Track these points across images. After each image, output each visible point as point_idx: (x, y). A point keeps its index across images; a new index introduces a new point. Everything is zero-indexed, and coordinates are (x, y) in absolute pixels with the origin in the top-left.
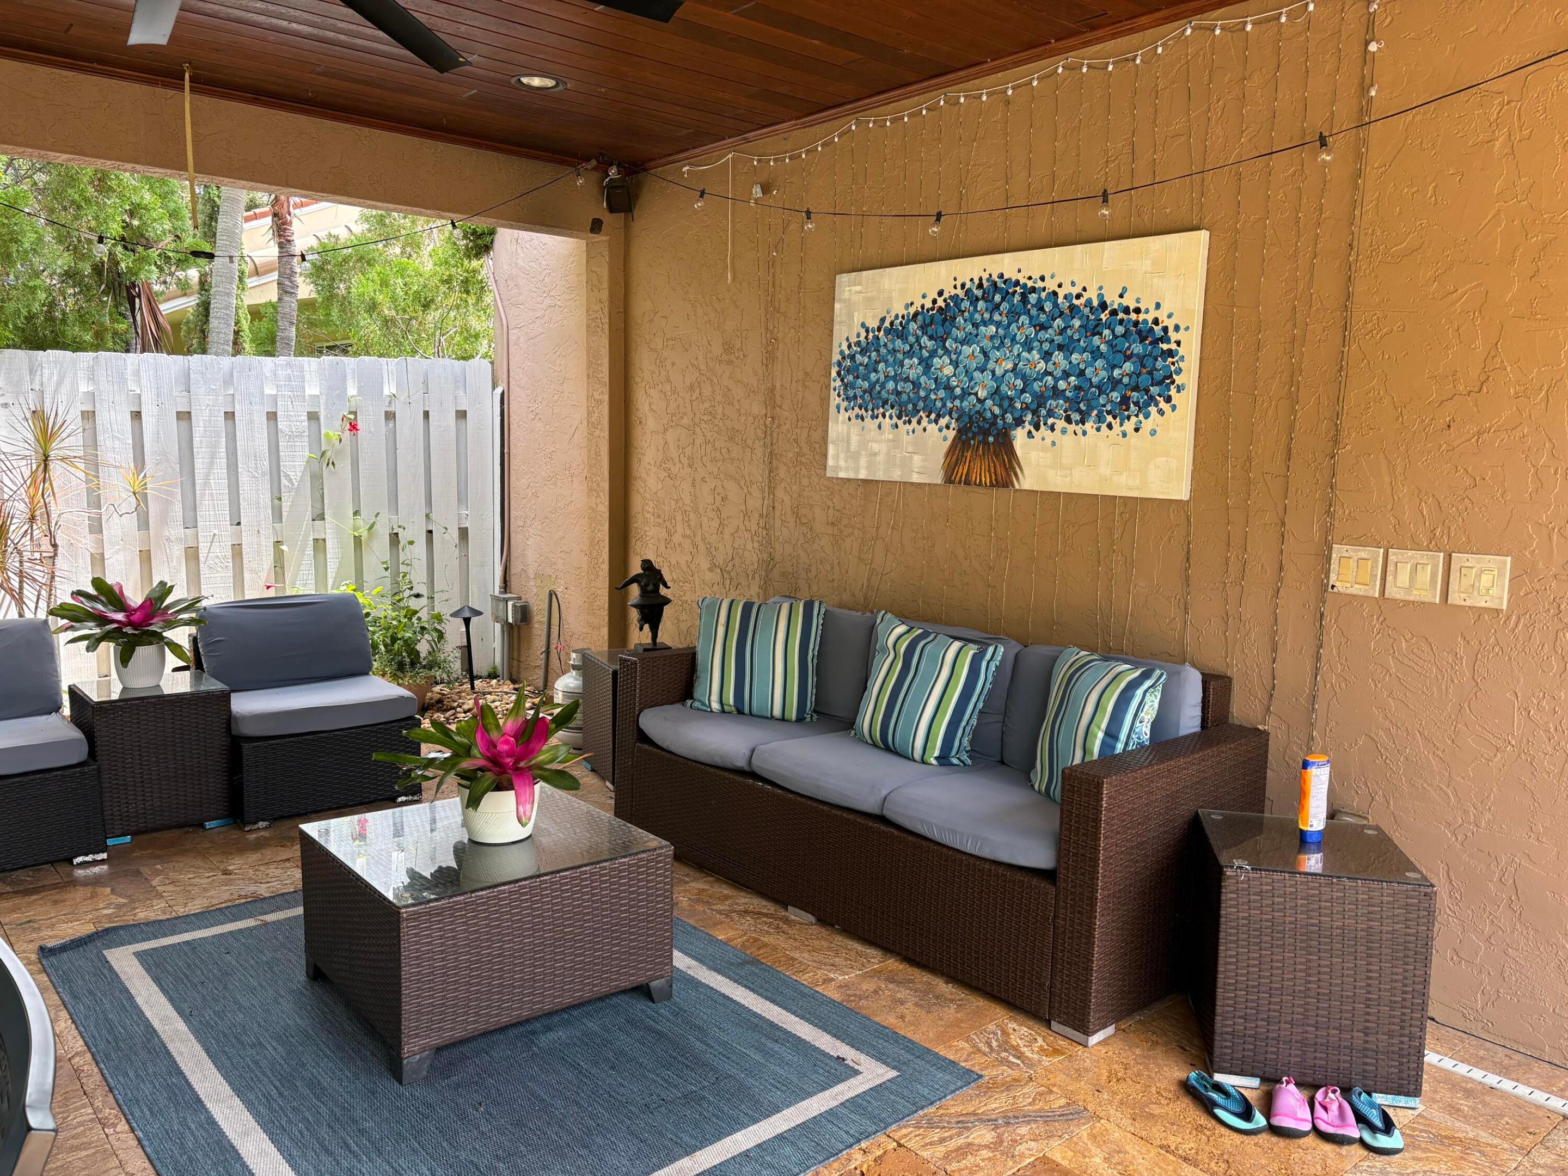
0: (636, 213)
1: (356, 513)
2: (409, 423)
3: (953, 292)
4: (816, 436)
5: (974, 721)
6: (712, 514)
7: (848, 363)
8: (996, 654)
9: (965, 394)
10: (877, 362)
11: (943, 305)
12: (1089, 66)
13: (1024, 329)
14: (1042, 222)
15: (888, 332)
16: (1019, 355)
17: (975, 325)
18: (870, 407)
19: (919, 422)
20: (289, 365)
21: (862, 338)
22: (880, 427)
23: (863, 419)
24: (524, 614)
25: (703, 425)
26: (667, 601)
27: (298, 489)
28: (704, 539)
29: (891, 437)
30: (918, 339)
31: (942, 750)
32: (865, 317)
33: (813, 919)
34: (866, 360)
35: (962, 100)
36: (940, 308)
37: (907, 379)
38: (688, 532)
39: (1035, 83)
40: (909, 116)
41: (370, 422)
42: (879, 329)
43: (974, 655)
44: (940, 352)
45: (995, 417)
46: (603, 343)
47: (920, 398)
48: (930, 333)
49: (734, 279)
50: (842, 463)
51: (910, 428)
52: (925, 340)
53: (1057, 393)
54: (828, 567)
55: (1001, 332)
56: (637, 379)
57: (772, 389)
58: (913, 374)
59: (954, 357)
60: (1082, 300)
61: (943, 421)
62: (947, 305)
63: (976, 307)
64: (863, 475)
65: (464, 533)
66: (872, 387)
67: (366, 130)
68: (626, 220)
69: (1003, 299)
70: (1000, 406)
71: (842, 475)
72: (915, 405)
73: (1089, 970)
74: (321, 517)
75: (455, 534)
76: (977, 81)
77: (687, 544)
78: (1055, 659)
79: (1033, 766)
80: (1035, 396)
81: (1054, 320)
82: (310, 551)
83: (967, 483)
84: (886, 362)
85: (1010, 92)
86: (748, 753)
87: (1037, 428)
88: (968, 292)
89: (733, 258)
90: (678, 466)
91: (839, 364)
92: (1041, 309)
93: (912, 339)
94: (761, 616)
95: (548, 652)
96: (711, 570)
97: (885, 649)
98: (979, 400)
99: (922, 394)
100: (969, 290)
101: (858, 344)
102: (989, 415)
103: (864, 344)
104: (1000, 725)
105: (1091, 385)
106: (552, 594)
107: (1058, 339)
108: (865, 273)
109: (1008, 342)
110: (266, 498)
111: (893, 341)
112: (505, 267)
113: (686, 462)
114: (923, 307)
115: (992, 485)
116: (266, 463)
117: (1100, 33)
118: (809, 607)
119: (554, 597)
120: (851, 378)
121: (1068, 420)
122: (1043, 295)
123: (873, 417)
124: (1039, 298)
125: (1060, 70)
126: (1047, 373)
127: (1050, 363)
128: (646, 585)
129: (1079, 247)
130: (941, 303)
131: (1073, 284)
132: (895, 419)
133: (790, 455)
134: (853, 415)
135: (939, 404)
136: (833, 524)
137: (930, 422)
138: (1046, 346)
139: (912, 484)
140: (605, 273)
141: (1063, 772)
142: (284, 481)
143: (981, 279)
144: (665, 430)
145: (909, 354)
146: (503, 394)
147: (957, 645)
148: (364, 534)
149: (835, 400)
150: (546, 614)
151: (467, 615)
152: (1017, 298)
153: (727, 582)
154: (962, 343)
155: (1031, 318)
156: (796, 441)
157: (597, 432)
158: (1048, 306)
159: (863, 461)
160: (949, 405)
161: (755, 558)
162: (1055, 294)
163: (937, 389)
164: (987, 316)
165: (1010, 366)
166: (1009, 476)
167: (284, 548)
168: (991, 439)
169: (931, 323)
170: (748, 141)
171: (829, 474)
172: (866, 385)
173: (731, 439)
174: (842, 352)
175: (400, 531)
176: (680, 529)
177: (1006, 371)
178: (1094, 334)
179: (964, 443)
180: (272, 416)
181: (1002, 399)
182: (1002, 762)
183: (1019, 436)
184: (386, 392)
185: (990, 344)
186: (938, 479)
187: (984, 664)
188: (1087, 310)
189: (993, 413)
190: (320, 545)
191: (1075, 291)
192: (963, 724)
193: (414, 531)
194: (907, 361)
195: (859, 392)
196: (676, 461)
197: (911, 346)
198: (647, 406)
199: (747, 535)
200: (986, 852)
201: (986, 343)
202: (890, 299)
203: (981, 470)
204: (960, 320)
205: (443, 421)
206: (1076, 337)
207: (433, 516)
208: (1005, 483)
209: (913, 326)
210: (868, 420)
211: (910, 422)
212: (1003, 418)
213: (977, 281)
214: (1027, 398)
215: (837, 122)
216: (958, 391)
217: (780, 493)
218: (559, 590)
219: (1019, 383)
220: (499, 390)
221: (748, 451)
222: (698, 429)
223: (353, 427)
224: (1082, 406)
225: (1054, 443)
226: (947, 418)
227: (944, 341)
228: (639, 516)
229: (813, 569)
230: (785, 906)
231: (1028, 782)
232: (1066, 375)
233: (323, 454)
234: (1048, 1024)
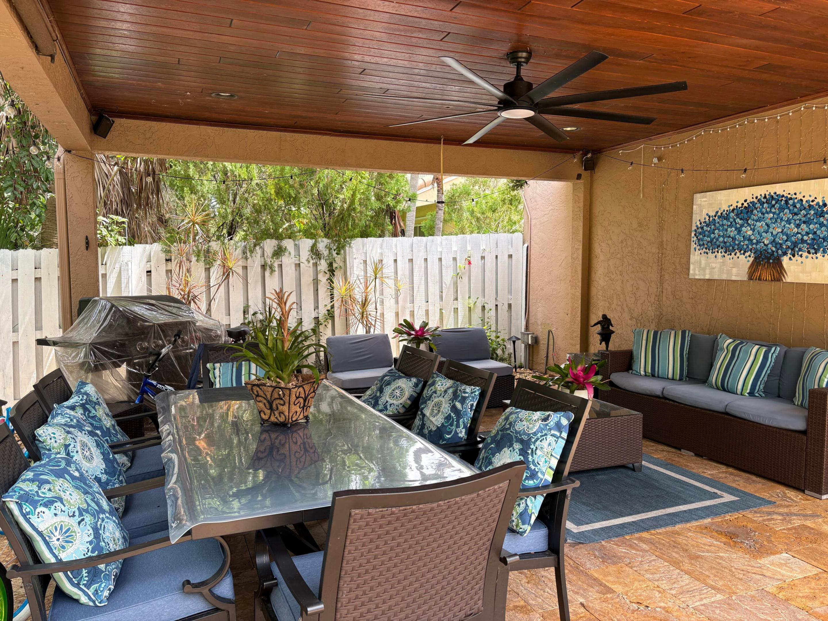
0: (596, 170)
1: (469, 297)
2: (490, 261)
3: (752, 200)
4: (684, 261)
5: (766, 379)
6: (631, 296)
7: (700, 230)
8: (776, 351)
9: (758, 242)
10: (714, 230)
11: (747, 206)
12: (816, 107)
13: (787, 214)
14: (795, 171)
15: (719, 217)
16: (784, 226)
17: (763, 214)
18: (711, 248)
19: (735, 255)
20: (446, 239)
21: (707, 220)
22: (716, 257)
23: (707, 253)
24: (536, 340)
25: (628, 257)
26: (613, 332)
27: (449, 288)
28: (627, 306)
29: (721, 261)
30: (734, 220)
31: (751, 390)
32: (708, 211)
33: (693, 454)
34: (709, 229)
35: (756, 121)
36: (745, 207)
37: (729, 237)
38: (620, 303)
39: (791, 114)
40: (730, 128)
41: (476, 260)
42: (715, 216)
43: (765, 351)
44: (745, 225)
45: (773, 252)
46: (580, 225)
47: (736, 244)
48: (740, 217)
49: (643, 196)
50: (697, 272)
51: (731, 257)
52: (738, 220)
53: (803, 241)
54: (690, 317)
55: (775, 216)
56: (595, 239)
57: (662, 242)
58: (732, 235)
59: (752, 227)
60: (815, 203)
61: (747, 254)
62: (749, 206)
63: (763, 206)
64: (707, 277)
65: (510, 306)
66: (712, 240)
67: (495, 149)
68: (591, 173)
69: (776, 203)
70: (776, 247)
71: (697, 277)
72: (733, 248)
73: (822, 469)
74: (456, 299)
75: (507, 306)
76: (763, 113)
77: (619, 308)
78: (804, 352)
79: (795, 396)
80: (792, 243)
81: (801, 211)
82: (452, 313)
83: (760, 279)
84: (719, 229)
85: (779, 118)
86: (661, 389)
87: (794, 256)
88: (759, 200)
89: (643, 188)
90: (615, 275)
91: (696, 231)
92: (795, 207)
93: (731, 220)
94: (662, 336)
95: (547, 357)
96: (631, 319)
97: (722, 349)
98: (765, 245)
99: (737, 242)
100: (760, 199)
101: (705, 222)
102: (770, 251)
103: (708, 222)
104: (778, 381)
105: (820, 238)
106: (549, 332)
107: (804, 219)
108: (708, 193)
109: (779, 220)
110: (438, 292)
111: (722, 221)
112: (530, 194)
113: (618, 273)
114: (737, 206)
115: (772, 280)
116: (438, 278)
117: (822, 94)
118: (684, 333)
119: (551, 333)
120: (701, 236)
121: (809, 252)
122: (796, 201)
123: (712, 253)
124: (794, 202)
125: (802, 109)
126: (798, 233)
127: (800, 229)
128: (604, 325)
129: (813, 181)
130: (746, 204)
131: (810, 196)
132: (723, 253)
133: (671, 269)
134: (702, 252)
135: (745, 247)
136: (692, 298)
137: (741, 254)
138: (797, 222)
139: (732, 280)
140: (581, 195)
141: (809, 391)
142: (444, 285)
143: (765, 195)
144: (609, 260)
145: (731, 226)
146: (528, 247)
147: (757, 347)
148: (472, 305)
149: (693, 246)
150: (547, 340)
151: (514, 339)
152: (783, 202)
153: (639, 325)
154: (756, 221)
155: (790, 210)
156: (673, 263)
157: (576, 262)
158: (798, 206)
159: (708, 271)
160: (750, 247)
161: (653, 314)
162: (801, 200)
163: (744, 240)
164: (768, 210)
165: (780, 230)
166: (780, 276)
167: (443, 311)
168: (771, 261)
169: (741, 213)
170: (650, 140)
171: (691, 277)
172: (709, 239)
173: (642, 263)
174: (697, 226)
175: (485, 305)
176: (615, 302)
177: (778, 233)
178: (820, 217)
179: (758, 263)
180: (440, 259)
181: (776, 244)
182: (779, 396)
183: (785, 260)
184: (482, 248)
185: (770, 222)
186: (745, 278)
187: (770, 355)
188: (817, 207)
189: (772, 250)
190: (456, 310)
191: (811, 199)
192: (761, 379)
193: (490, 305)
194: (729, 229)
195: (705, 242)
196: (614, 273)
197: (731, 223)
198: (600, 250)
199: (649, 304)
200: (774, 424)
201: (768, 221)
202: (721, 204)
203: (766, 274)
204: (755, 212)
205: (503, 259)
206: (812, 218)
207: (498, 299)
208: (779, 280)
209: (732, 215)
210: (710, 254)
211: (731, 254)
212: (777, 252)
213: (763, 196)
214: (789, 244)
215: (695, 131)
216: (755, 241)
217: (665, 285)
218: (553, 330)
219: (785, 238)
220: (526, 245)
221: (650, 268)
222: (625, 260)
223: (470, 263)
224: (815, 247)
225: (802, 262)
226: (749, 252)
227: (748, 220)
228: (595, 297)
229: (682, 318)
230: (680, 449)
231: (792, 402)
232: (807, 234)
233: (458, 274)
234: (803, 491)
